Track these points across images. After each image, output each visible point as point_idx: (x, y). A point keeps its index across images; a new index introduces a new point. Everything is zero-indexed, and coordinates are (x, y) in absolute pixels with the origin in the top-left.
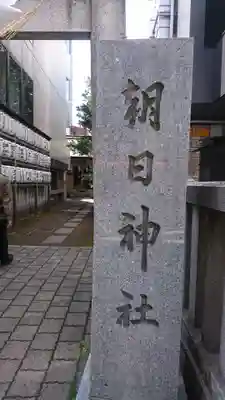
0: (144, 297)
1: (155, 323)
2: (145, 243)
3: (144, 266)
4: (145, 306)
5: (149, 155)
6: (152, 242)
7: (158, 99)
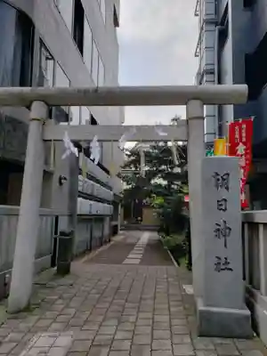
0: (226, 259)
1: (231, 269)
2: (225, 236)
3: (225, 246)
4: (227, 263)
5: (225, 200)
6: (229, 235)
7: (227, 179)
